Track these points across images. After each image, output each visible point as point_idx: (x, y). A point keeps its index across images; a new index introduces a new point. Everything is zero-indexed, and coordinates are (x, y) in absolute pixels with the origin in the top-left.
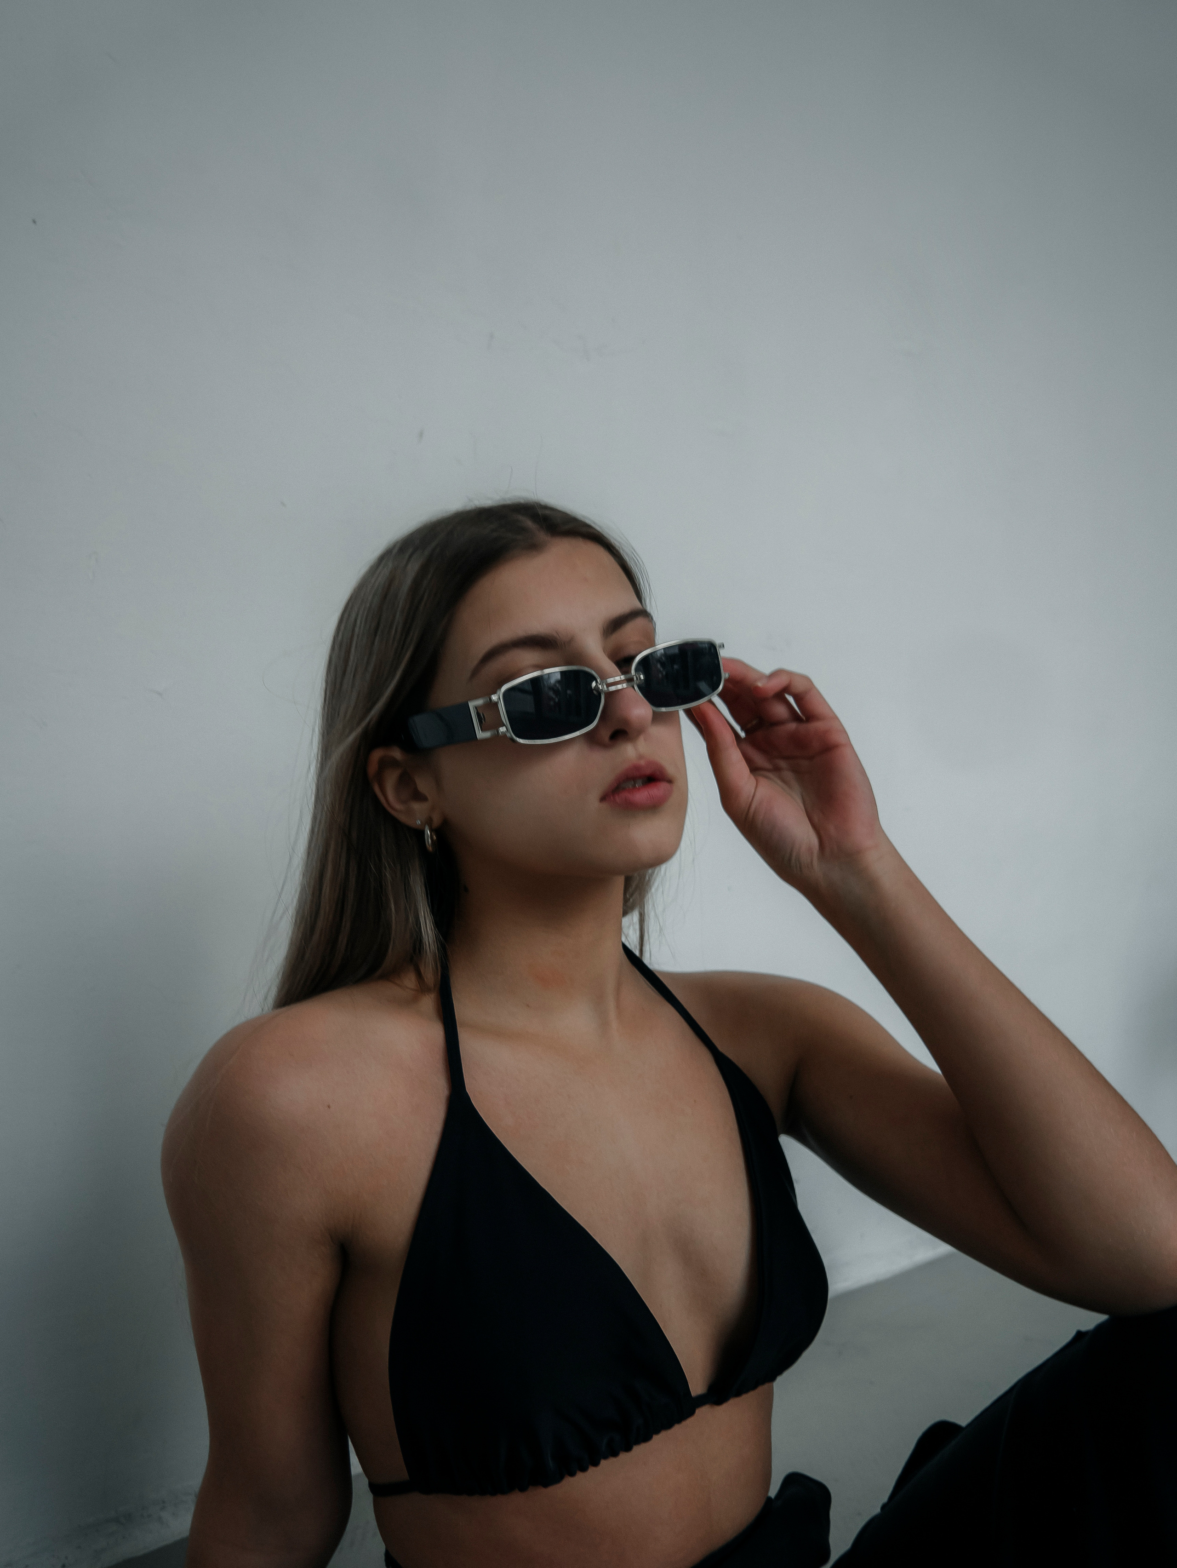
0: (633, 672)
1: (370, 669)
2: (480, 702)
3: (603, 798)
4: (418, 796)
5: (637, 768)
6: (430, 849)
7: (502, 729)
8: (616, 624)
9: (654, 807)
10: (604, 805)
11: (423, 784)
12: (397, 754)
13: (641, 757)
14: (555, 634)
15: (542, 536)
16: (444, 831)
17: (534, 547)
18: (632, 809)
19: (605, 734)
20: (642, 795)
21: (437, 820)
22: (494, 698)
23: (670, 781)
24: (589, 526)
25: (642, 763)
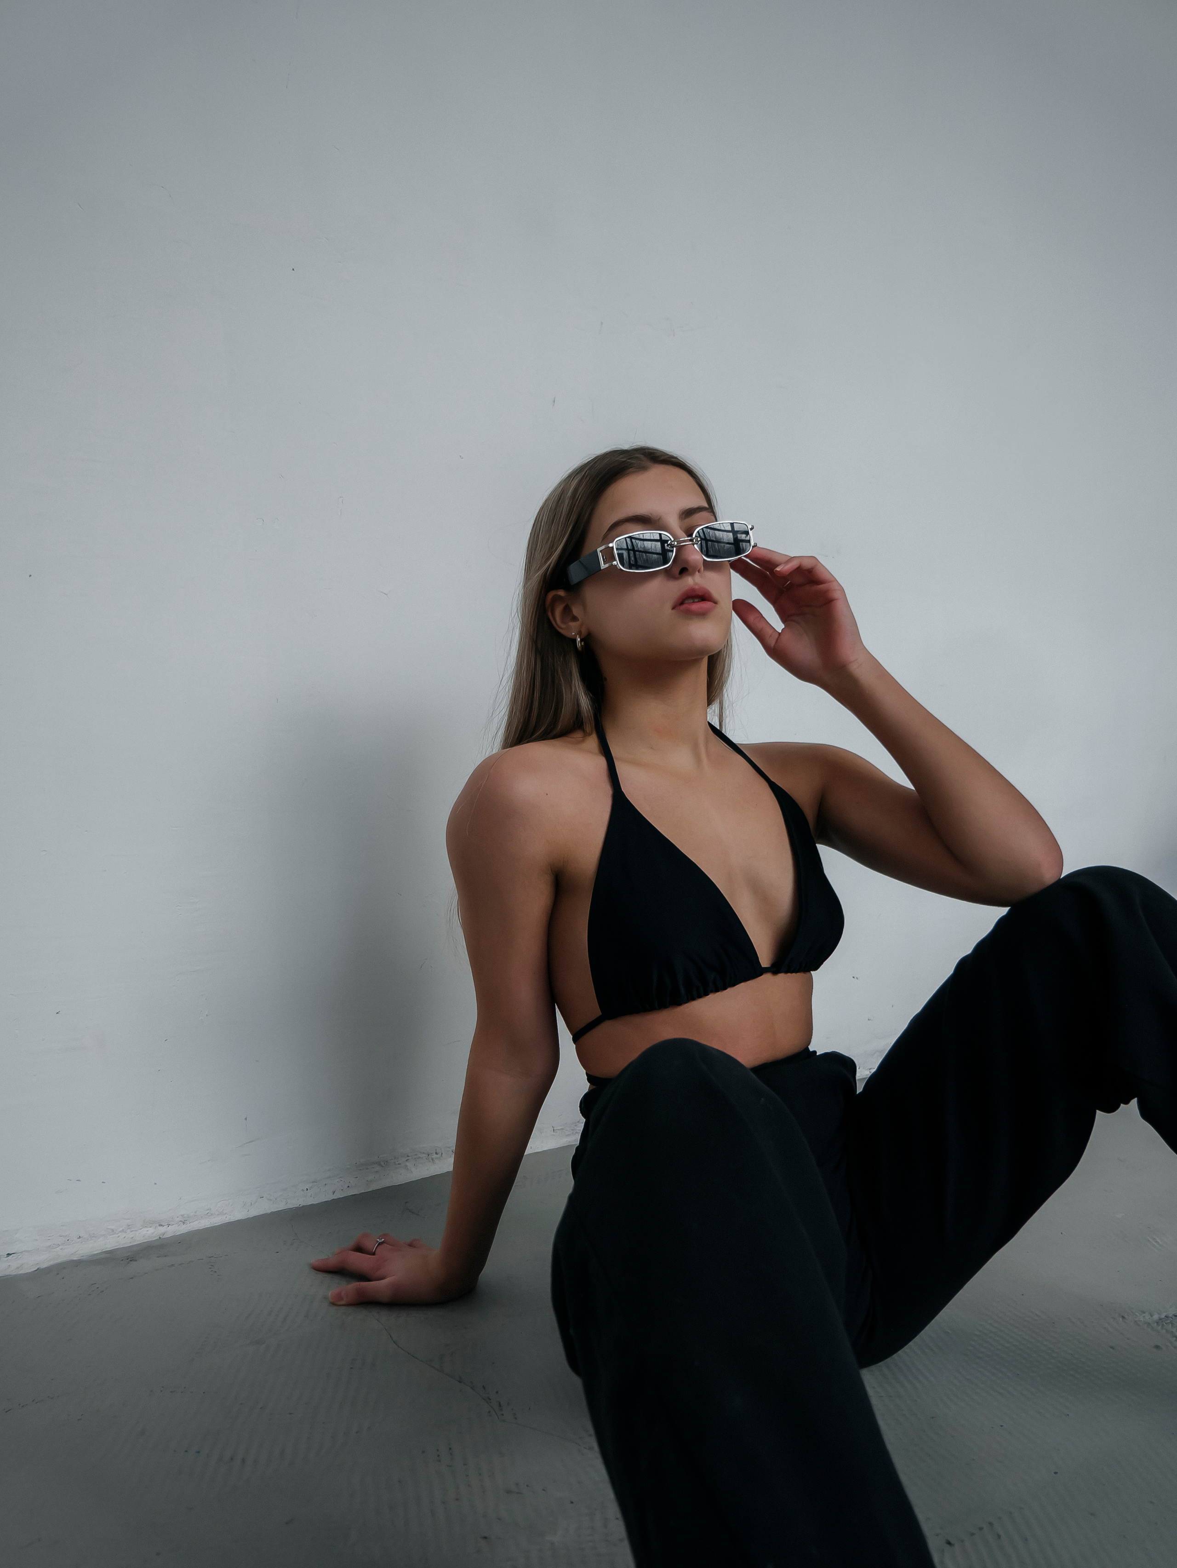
0: (694, 536)
1: (549, 542)
2: (603, 547)
3: (673, 608)
4: (575, 619)
5: (693, 590)
6: (580, 649)
7: (615, 563)
8: (688, 513)
9: (703, 615)
10: (673, 611)
11: (576, 611)
12: (561, 593)
13: (696, 584)
14: (650, 515)
15: (648, 463)
16: (588, 639)
17: (643, 468)
18: (691, 614)
19: (676, 571)
20: (696, 606)
21: (584, 632)
22: (611, 545)
23: (716, 603)
24: (676, 458)
25: (697, 587)
